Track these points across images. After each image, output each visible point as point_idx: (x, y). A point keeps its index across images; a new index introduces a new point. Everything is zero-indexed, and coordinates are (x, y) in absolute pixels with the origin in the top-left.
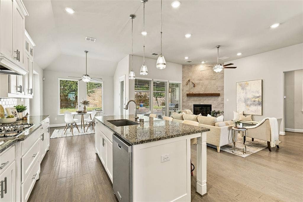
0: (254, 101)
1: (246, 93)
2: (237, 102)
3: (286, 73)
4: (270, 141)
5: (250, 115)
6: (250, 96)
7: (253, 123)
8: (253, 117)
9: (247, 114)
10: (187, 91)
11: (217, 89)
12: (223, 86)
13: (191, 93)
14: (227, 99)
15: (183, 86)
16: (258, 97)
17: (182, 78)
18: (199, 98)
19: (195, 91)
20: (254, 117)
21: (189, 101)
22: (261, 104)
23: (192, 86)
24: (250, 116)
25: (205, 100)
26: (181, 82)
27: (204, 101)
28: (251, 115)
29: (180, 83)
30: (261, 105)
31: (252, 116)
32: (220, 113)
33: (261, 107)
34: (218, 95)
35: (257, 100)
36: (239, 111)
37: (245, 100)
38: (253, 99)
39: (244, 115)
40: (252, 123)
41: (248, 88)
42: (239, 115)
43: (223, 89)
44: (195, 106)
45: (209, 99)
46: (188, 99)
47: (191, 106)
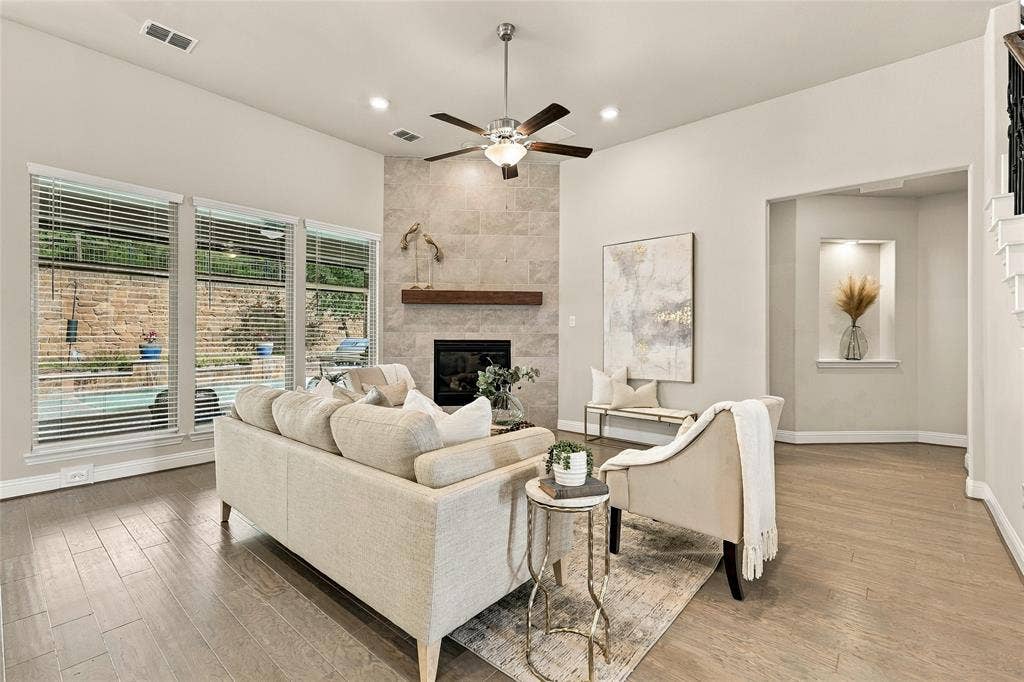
0: (666, 324)
1: (638, 292)
2: (607, 329)
3: (773, 205)
4: (735, 541)
5: (650, 381)
6: (650, 303)
7: (660, 416)
8: (661, 390)
9: (641, 377)
10: (407, 278)
11: (533, 272)
12: (557, 263)
13: (422, 286)
14: (568, 315)
15: (387, 254)
16: (679, 307)
17: (386, 218)
18: (456, 313)
19: (444, 279)
20: (666, 389)
21: (413, 326)
22: (691, 334)
23: (429, 255)
24: (649, 386)
25: (485, 319)
26: (377, 237)
27: (479, 325)
28: (654, 384)
29: (374, 243)
30: (689, 339)
31: (657, 386)
32: (518, 379)
33: (690, 349)
34: (534, 299)
35: (675, 317)
36: (611, 366)
37: (633, 318)
38: (663, 317)
39: (629, 381)
40: (657, 418)
41: (644, 269)
42: (611, 382)
43: (554, 277)
44: (441, 347)
45: (500, 318)
46: (412, 314)
47: (425, 347)
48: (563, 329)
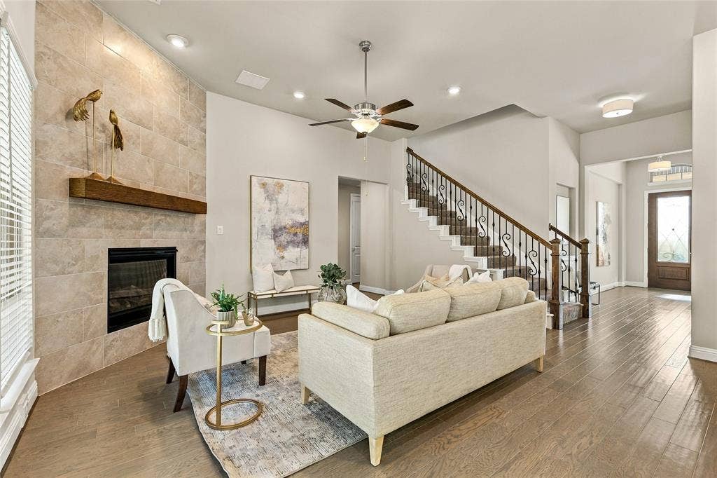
0: (295, 235)
1: (278, 213)
2: (255, 237)
6: (287, 220)
9: (280, 269)
10: (71, 159)
11: (191, 183)
12: (205, 178)
21: (81, 230)
22: (308, 241)
27: (152, 231)
30: (307, 244)
33: (308, 250)
37: (275, 229)
44: (116, 256)
45: (169, 224)
46: (80, 212)
47: (97, 257)
48: (209, 236)
